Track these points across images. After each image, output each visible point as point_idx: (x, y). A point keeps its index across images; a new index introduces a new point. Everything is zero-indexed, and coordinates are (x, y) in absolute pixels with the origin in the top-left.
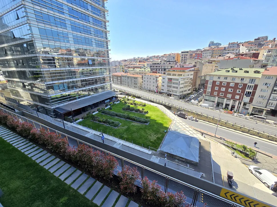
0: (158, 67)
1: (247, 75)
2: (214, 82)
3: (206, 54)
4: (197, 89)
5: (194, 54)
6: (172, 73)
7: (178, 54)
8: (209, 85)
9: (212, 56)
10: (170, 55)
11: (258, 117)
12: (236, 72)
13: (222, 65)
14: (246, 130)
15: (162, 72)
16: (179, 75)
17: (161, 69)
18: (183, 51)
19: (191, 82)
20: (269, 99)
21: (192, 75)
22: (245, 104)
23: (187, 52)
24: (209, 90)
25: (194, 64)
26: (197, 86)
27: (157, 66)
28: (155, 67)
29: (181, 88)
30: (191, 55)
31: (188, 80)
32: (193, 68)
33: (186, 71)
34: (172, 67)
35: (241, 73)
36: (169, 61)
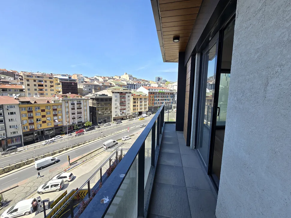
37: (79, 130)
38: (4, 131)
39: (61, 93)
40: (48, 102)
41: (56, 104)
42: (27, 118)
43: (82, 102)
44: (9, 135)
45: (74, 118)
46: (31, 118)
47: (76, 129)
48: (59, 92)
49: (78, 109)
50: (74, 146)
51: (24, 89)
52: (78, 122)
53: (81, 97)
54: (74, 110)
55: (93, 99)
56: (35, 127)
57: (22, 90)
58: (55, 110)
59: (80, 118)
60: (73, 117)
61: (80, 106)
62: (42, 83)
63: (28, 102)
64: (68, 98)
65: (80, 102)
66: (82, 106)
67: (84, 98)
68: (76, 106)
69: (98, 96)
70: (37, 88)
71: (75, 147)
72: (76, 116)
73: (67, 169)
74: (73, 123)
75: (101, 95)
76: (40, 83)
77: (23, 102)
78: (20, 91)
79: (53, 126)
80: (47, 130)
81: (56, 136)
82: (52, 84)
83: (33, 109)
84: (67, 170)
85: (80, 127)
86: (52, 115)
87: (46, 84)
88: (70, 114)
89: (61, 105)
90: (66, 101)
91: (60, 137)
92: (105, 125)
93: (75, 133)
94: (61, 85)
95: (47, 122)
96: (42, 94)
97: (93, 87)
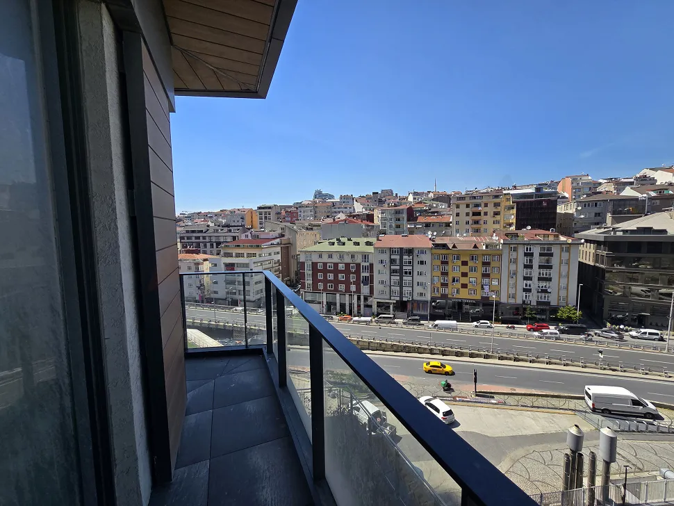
0: (201, 240)
1: (356, 248)
2: (314, 265)
3: (304, 212)
4: (295, 281)
5: (283, 212)
6: (234, 251)
7: (251, 211)
8: (308, 272)
9: (315, 217)
10: (232, 212)
11: (384, 317)
12: (344, 244)
13: (326, 232)
14: (365, 344)
15: (212, 249)
16: (249, 255)
17: (208, 245)
18: (261, 205)
19: (279, 268)
20: (390, 286)
21: (278, 253)
22: (366, 299)
23: (270, 208)
24: (308, 281)
25: (279, 231)
26: (293, 275)
27: (198, 238)
28: (193, 240)
29: (256, 283)
30: (278, 213)
31: (270, 266)
32: (278, 240)
33: (264, 246)
34: (234, 238)
35: (349, 247)
36: (228, 226)
37: (538, 322)
38: (411, 289)
39: (513, 228)
40: (475, 247)
41: (490, 252)
42: (439, 274)
43: (556, 250)
44: (416, 297)
45: (527, 290)
46: (445, 274)
47: (530, 319)
48: (510, 225)
49: (540, 267)
50: (505, 355)
51: (451, 223)
52: (539, 303)
53: (557, 236)
54: (529, 270)
55: (598, 243)
56: (448, 291)
57: (448, 225)
58: (486, 264)
59: (545, 291)
60: (526, 285)
61: (548, 261)
62: (480, 208)
63: (444, 246)
64: (519, 240)
65: (549, 249)
66: (555, 261)
67: (565, 239)
68: (537, 261)
69: (621, 234)
70: (470, 219)
71: (506, 359)
72: (535, 284)
73: (459, 397)
74: (524, 302)
75: (632, 232)
76: (476, 210)
77: (437, 246)
78: (446, 226)
79: (478, 297)
80: (467, 304)
81: (481, 321)
82: (499, 209)
83: (450, 259)
84: (457, 399)
85: (544, 317)
86: (479, 274)
87: (486, 209)
88: (520, 278)
89: (500, 255)
90: (512, 246)
91: (489, 324)
92: (634, 333)
93: (525, 326)
94: (514, 211)
95: (469, 286)
96: (477, 231)
97: (610, 207)
